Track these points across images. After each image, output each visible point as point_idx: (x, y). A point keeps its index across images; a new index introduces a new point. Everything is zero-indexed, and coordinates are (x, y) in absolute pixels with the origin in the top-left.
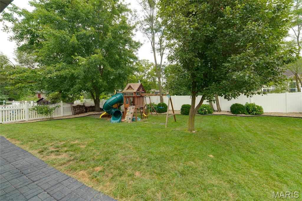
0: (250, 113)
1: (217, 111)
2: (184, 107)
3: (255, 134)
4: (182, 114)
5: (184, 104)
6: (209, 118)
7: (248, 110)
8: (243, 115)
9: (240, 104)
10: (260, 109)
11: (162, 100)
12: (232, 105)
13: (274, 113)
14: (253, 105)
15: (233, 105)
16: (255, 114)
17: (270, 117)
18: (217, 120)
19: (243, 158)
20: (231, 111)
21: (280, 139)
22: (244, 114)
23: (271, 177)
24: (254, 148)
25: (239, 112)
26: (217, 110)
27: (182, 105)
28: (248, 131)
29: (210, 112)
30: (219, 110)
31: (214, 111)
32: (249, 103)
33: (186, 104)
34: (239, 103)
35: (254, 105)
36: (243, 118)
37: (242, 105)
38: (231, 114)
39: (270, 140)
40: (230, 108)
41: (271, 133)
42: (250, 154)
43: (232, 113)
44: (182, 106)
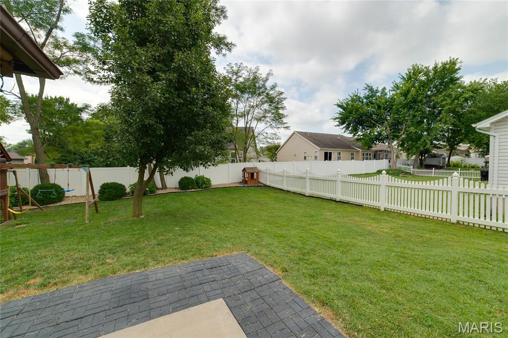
0: (199, 188)
1: (162, 189)
2: (105, 187)
3: (207, 206)
4: (103, 200)
5: (106, 182)
6: (152, 200)
7: (197, 183)
8: (193, 190)
9: (189, 178)
10: (209, 180)
11: (44, 176)
12: (180, 179)
13: (221, 184)
14: (202, 177)
15: (182, 178)
16: (205, 188)
17: (217, 189)
18: (164, 200)
19: (203, 223)
20: (180, 187)
21: (225, 206)
22: (194, 188)
23: (222, 227)
24: (208, 216)
25: (189, 187)
26: (161, 187)
27: (101, 184)
28: (201, 205)
29: (152, 192)
30: (164, 187)
31: (158, 189)
32: (198, 176)
33: (109, 182)
34: (189, 176)
35: (204, 177)
36: (193, 193)
37: (192, 178)
38: (179, 191)
39: (218, 208)
40: (178, 184)
41: (219, 203)
42: (206, 220)
43: (181, 190)
44: (101, 187)
